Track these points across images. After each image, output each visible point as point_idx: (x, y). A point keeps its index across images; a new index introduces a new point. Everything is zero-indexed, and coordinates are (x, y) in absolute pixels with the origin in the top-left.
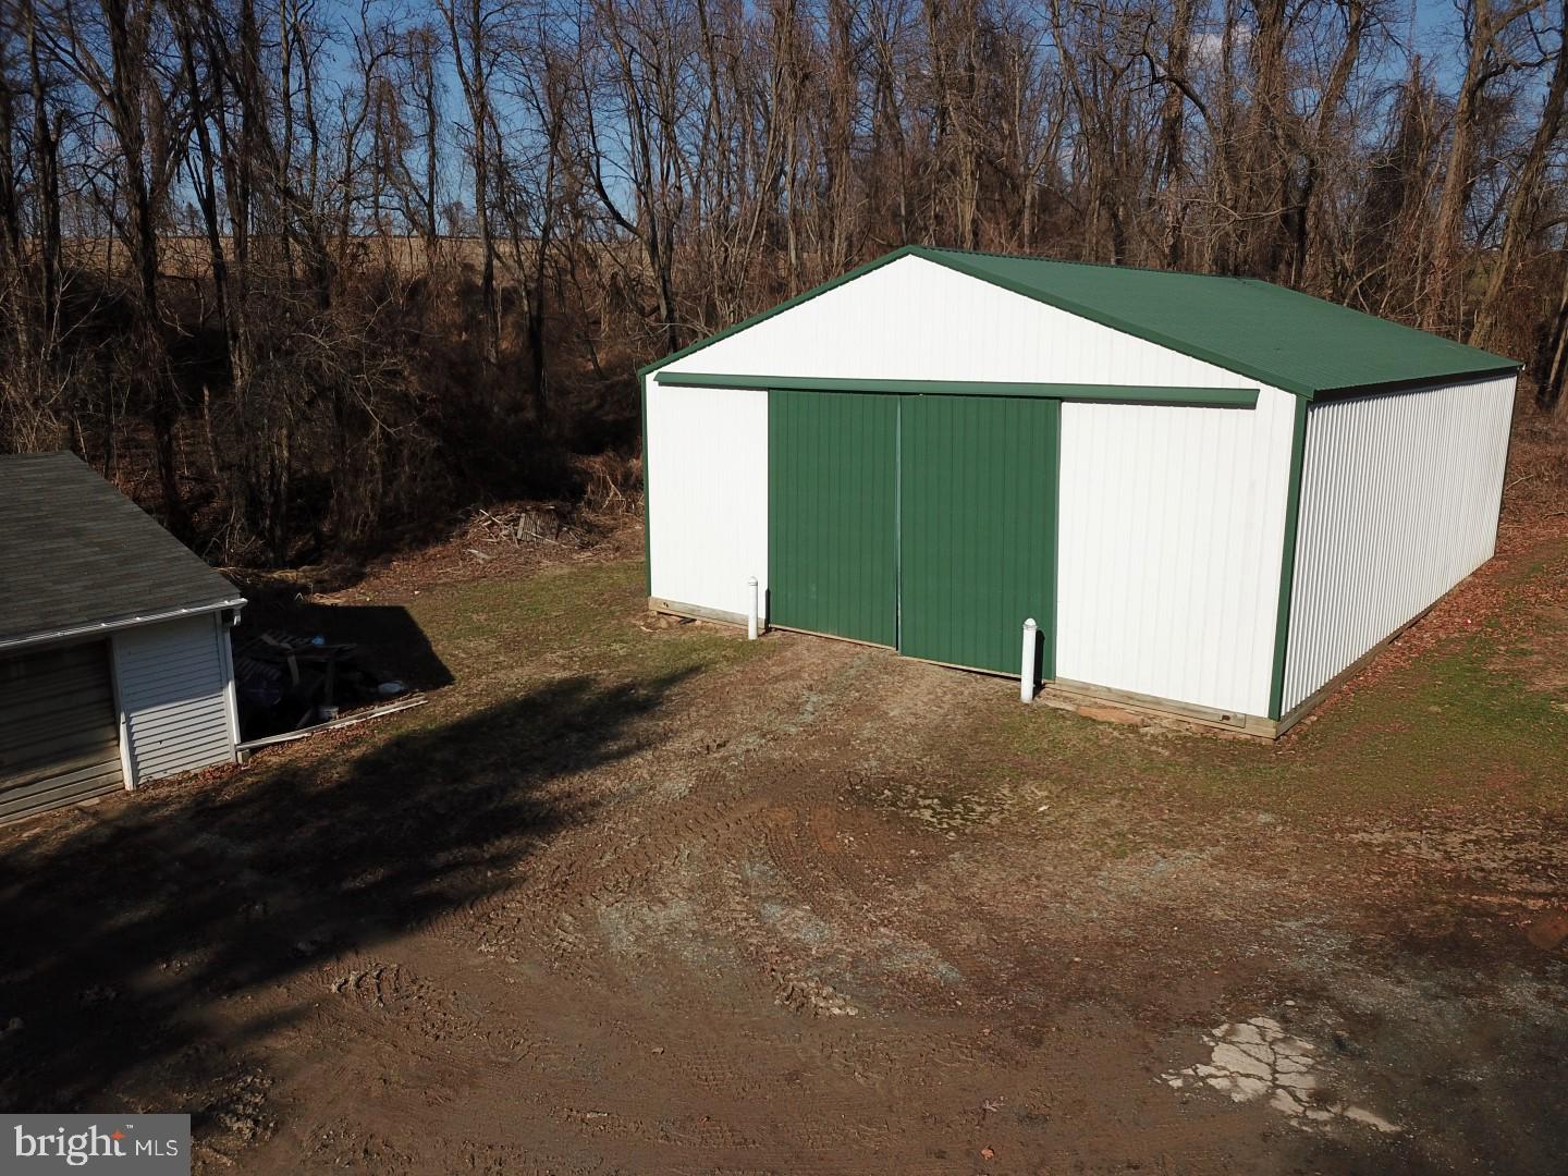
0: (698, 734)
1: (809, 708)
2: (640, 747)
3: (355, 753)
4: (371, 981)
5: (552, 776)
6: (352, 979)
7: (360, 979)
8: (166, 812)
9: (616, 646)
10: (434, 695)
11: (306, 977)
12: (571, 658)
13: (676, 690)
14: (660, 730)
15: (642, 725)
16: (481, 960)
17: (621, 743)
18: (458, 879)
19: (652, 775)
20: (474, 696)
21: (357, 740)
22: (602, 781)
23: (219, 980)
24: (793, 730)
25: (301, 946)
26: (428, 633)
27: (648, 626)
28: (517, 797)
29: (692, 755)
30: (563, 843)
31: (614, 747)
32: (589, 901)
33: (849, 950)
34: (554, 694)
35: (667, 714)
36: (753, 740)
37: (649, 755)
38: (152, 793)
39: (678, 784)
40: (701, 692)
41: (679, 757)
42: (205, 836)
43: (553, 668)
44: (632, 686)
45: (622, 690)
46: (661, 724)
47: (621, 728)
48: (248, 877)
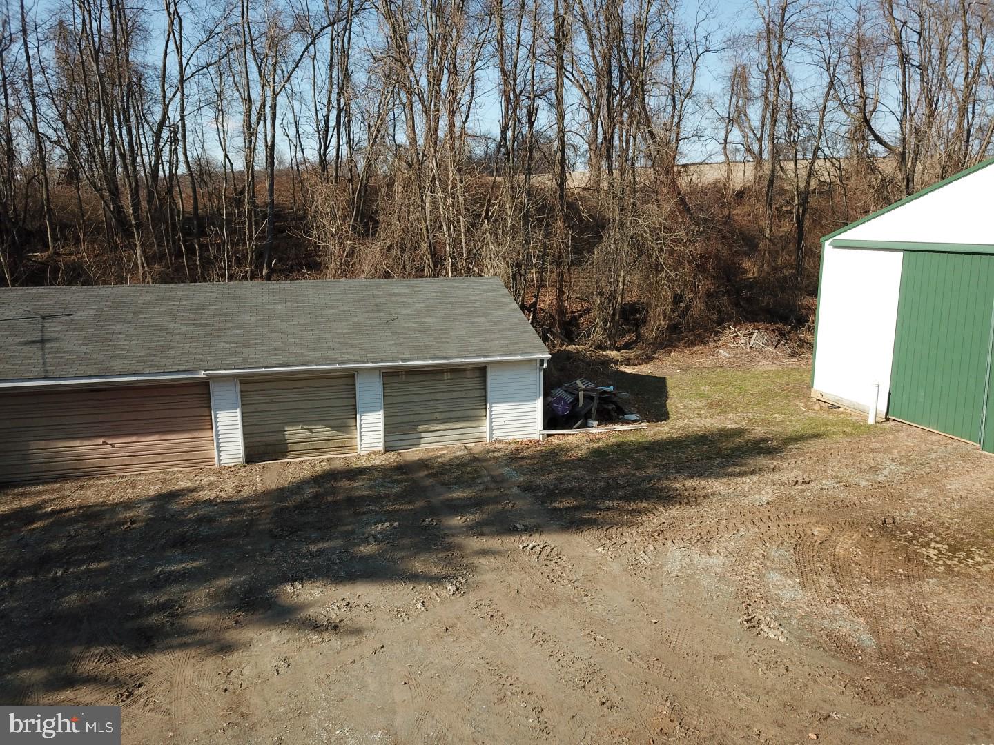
0: (795, 473)
1: (886, 472)
2: (753, 472)
3: (595, 445)
4: (538, 549)
5: (692, 477)
6: (531, 545)
7: (534, 547)
8: (496, 454)
9: (777, 416)
10: (653, 425)
11: (513, 539)
12: (744, 418)
13: (796, 446)
14: (772, 466)
15: (762, 461)
16: (596, 555)
17: (743, 469)
18: (608, 515)
19: (750, 489)
20: (675, 429)
21: (599, 439)
22: (718, 485)
23: (476, 530)
24: (864, 483)
25: (518, 526)
26: (671, 392)
27: (806, 407)
28: (666, 483)
29: (782, 484)
30: (675, 511)
31: (737, 469)
32: (669, 543)
33: (807, 609)
34: (721, 435)
35: (782, 458)
36: (829, 483)
37: (755, 478)
38: (496, 445)
39: (764, 497)
40: (813, 450)
41: (773, 483)
42: (507, 469)
43: (728, 422)
44: (771, 440)
45: (764, 440)
46: (775, 463)
47: (748, 461)
48: (515, 490)
